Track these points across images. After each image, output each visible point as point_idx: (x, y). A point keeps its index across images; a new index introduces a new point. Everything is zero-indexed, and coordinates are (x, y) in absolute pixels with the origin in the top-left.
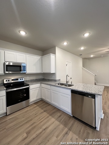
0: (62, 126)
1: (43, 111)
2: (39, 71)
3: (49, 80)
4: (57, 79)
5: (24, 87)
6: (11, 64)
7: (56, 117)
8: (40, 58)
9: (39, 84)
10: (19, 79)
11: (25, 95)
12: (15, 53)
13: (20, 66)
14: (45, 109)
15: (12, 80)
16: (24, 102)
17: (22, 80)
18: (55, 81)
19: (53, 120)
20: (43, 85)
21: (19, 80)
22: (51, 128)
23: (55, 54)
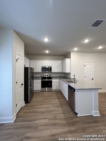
0: (59, 104)
1: (56, 95)
2: (60, 71)
3: (67, 78)
4: (71, 78)
7: (60, 100)
8: (61, 62)
9: (59, 80)
11: (50, 84)
12: (46, 61)
14: (57, 95)
15: (45, 75)
19: (57, 100)
20: (61, 81)
21: (49, 76)
22: (53, 102)
23: (70, 58)
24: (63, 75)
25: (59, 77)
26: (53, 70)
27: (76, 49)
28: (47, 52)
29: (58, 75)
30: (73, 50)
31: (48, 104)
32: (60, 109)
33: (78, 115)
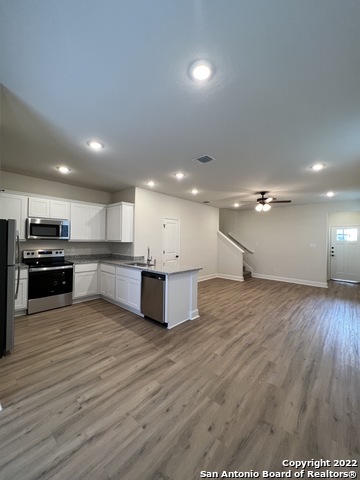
0: (118, 325)
2: (98, 238)
3: (120, 258)
4: (135, 256)
5: (63, 267)
6: (38, 222)
8: (101, 208)
9: (96, 265)
10: (54, 252)
11: (64, 283)
12: (46, 200)
13: (57, 227)
15: (40, 253)
16: (62, 296)
17: (59, 255)
18: (132, 258)
19: (109, 320)
20: (104, 267)
21: (54, 255)
23: (134, 202)
24: (104, 251)
25: (92, 256)
26: (75, 235)
27: (151, 184)
28: (64, 170)
29: (88, 251)
30: (145, 183)
31: (89, 333)
32: (127, 332)
33: (169, 327)
